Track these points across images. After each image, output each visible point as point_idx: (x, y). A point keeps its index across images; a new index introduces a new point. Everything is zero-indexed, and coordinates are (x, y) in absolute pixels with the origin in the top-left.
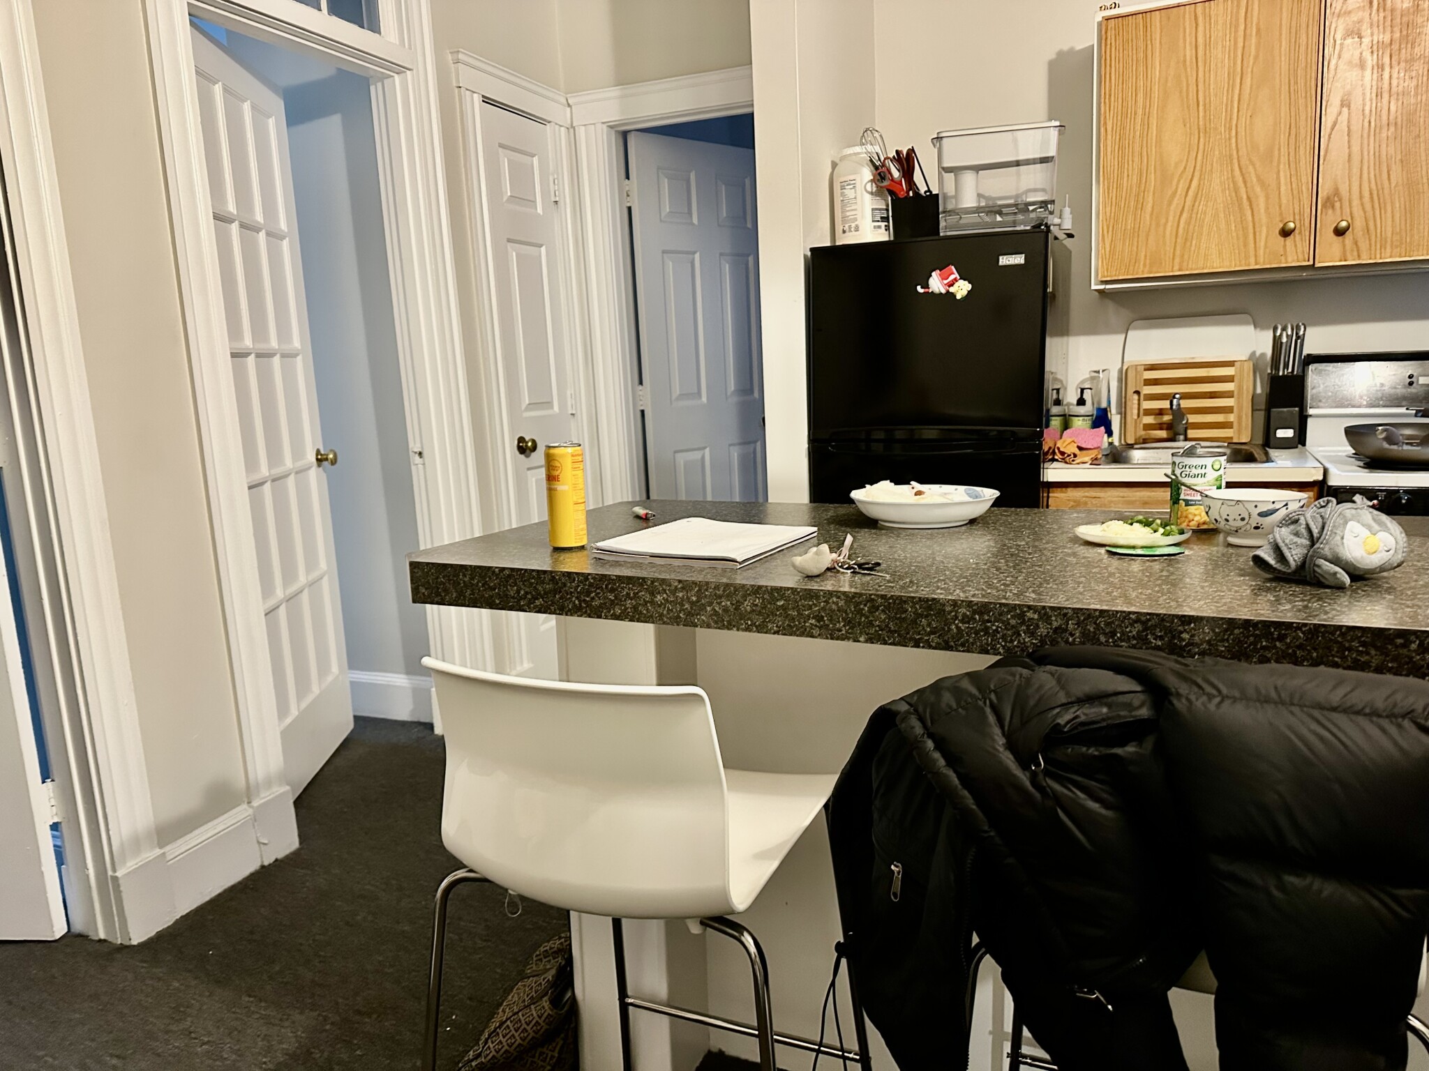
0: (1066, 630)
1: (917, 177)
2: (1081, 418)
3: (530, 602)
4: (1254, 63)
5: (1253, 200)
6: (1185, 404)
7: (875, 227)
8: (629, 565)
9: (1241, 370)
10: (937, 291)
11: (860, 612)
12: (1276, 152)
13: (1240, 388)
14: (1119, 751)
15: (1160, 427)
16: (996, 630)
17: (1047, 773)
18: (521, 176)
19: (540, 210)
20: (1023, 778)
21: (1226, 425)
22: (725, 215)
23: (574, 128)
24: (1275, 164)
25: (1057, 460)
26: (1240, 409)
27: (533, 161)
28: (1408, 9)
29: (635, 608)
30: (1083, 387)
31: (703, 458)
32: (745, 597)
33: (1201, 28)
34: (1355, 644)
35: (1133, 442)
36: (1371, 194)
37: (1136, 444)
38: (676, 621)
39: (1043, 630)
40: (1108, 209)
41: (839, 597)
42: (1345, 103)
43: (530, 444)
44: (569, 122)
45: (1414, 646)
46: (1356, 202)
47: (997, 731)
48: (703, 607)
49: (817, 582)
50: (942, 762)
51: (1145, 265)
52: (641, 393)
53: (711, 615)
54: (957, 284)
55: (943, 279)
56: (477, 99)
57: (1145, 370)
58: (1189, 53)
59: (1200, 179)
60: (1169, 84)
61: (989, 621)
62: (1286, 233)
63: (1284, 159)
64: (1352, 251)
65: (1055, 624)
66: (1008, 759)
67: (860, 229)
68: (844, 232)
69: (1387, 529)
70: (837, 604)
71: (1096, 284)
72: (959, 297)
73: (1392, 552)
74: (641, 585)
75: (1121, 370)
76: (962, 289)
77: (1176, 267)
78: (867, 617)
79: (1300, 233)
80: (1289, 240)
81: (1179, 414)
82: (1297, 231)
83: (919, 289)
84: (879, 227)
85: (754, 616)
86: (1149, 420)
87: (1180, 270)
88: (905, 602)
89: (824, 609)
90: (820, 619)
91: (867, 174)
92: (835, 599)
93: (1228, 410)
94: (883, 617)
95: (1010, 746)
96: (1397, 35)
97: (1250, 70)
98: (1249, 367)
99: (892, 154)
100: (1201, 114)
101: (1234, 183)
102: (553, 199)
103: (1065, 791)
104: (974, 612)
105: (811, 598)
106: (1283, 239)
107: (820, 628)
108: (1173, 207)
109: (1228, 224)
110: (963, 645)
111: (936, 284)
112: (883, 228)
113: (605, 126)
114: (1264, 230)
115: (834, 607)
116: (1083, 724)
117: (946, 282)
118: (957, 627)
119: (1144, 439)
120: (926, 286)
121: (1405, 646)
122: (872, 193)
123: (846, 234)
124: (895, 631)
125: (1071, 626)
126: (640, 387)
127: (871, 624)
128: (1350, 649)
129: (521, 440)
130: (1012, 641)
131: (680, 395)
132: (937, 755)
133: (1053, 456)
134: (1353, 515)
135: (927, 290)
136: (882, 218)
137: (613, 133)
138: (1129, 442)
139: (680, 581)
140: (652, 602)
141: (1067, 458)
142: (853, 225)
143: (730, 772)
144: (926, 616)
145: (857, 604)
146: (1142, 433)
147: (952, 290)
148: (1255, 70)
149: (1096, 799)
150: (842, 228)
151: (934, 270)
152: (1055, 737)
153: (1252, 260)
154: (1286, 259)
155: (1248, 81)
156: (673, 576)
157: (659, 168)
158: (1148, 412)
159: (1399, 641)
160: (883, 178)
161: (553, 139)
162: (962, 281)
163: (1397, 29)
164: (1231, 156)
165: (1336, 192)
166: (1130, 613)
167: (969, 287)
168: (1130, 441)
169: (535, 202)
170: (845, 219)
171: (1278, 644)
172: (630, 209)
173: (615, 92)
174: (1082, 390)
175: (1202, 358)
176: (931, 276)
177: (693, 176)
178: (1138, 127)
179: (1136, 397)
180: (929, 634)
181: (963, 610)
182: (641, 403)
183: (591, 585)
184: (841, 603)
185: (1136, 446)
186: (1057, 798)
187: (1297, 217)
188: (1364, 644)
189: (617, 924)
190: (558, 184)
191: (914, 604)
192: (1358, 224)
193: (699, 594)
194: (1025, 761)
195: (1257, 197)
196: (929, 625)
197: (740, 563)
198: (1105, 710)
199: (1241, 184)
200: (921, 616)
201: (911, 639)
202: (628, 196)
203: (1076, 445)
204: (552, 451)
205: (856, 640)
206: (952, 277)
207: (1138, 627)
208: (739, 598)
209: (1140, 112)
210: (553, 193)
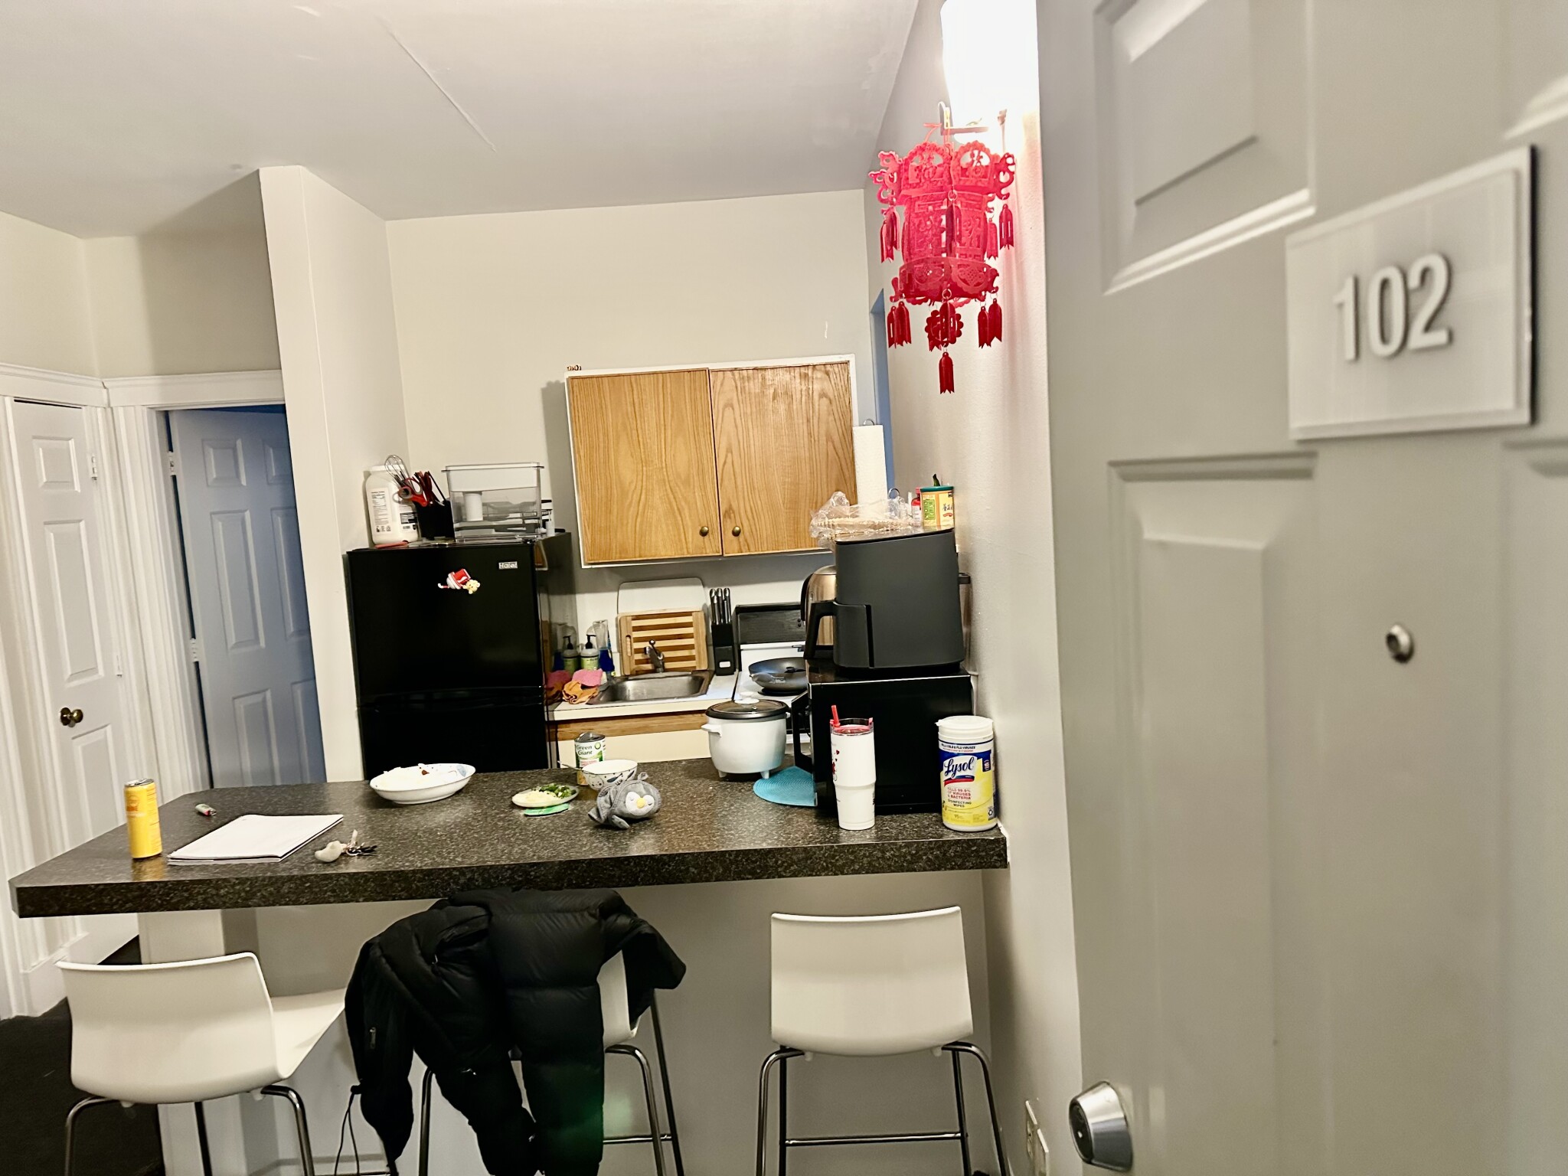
0: (474, 879)
1: (435, 490)
2: (589, 659)
3: (122, 906)
4: (671, 420)
5: (681, 510)
6: (658, 644)
7: (404, 528)
8: (197, 869)
9: (697, 619)
10: (453, 587)
11: (358, 884)
12: (692, 480)
13: (697, 631)
14: (470, 948)
15: (647, 661)
16: (437, 884)
17: (438, 964)
18: (57, 461)
19: (77, 488)
20: (428, 969)
21: (691, 658)
22: (274, 474)
23: (112, 408)
24: (692, 487)
25: (564, 701)
26: (699, 646)
27: (68, 445)
28: (758, 393)
29: (205, 900)
30: (589, 634)
31: (264, 701)
32: (283, 884)
33: (635, 392)
34: (608, 866)
35: (629, 674)
36: (751, 509)
37: (631, 675)
38: (236, 905)
39: (462, 881)
40: (587, 512)
41: (345, 877)
42: (729, 450)
43: (75, 715)
44: (106, 401)
45: (632, 864)
46: (743, 514)
47: (416, 947)
48: (254, 894)
49: (332, 867)
50: (389, 969)
51: (616, 553)
52: (194, 646)
53: (260, 899)
54: (468, 583)
55: (457, 580)
56: (9, 401)
57: (633, 620)
58: (630, 409)
59: (646, 495)
60: (619, 428)
61: (433, 879)
62: (704, 534)
63: (697, 484)
64: (744, 546)
65: (468, 877)
66: (421, 961)
67: (391, 529)
68: (378, 531)
69: (649, 793)
70: (343, 880)
71: (585, 565)
72: (471, 592)
73: (653, 805)
74: (208, 884)
75: (617, 619)
76: (473, 586)
77: (637, 555)
78: (363, 886)
79: (712, 533)
80: (706, 537)
81: (656, 652)
82: (710, 532)
83: (439, 585)
84: (408, 527)
85: (290, 895)
86: (639, 656)
87: (640, 557)
88: (385, 875)
89: (336, 885)
90: (333, 891)
91: (394, 487)
92: (342, 878)
93: (691, 647)
94: (373, 885)
95: (423, 955)
96: (754, 410)
97: (669, 424)
98: (701, 616)
99: (412, 475)
100: (642, 450)
101: (669, 499)
102: (92, 475)
103: (447, 971)
104: (425, 875)
105: (327, 879)
106: (702, 537)
107: (334, 896)
108: (630, 513)
109: (667, 525)
110: (419, 895)
111: (452, 582)
112: (412, 527)
113: (145, 409)
114: (690, 530)
115: (342, 883)
116: (455, 937)
117: (459, 581)
118: (417, 886)
119: (637, 671)
120: (445, 583)
121: (628, 864)
122: (399, 502)
123: (381, 533)
124: (381, 893)
125: (476, 877)
126: (193, 640)
127: (366, 890)
128: (606, 869)
129: (65, 711)
130: (446, 889)
131: (236, 644)
132: (387, 966)
133: (558, 698)
134: (632, 788)
135: (446, 587)
136: (409, 520)
137: (154, 414)
138: (626, 674)
139: (237, 879)
140: (217, 895)
141: (573, 699)
142: (385, 526)
143: (275, 999)
144: (398, 882)
145: (356, 879)
146: (634, 666)
147: (465, 587)
148: (673, 424)
149: (462, 973)
150: (376, 528)
151: (450, 572)
152: (442, 947)
153: (685, 551)
154: (706, 550)
155: (669, 432)
156: (231, 876)
157: (203, 440)
158: (637, 651)
159: (626, 863)
160: (406, 491)
161: (91, 420)
162: (472, 580)
163: (753, 406)
164: (664, 480)
165: (730, 507)
166: (505, 865)
167: (478, 585)
168: (628, 673)
169: (72, 482)
170: (378, 521)
171: (575, 871)
172: (174, 478)
173: (155, 380)
174: (589, 637)
175: (671, 609)
176: (448, 577)
177: (239, 443)
178: (602, 456)
179: (628, 639)
180: (401, 891)
181: (418, 875)
182: (195, 655)
183: (170, 888)
184: (347, 880)
185: (630, 678)
186: (444, 977)
187: (709, 523)
188: (612, 866)
189: (199, 1107)
190: (97, 462)
191: (391, 875)
192: (746, 529)
193: (251, 886)
194: (429, 960)
195: (683, 509)
196: (400, 886)
197: (280, 858)
198: (467, 927)
199: (672, 500)
200: (395, 881)
201: (390, 896)
202: (172, 466)
203: (580, 685)
204: (130, 789)
205: (358, 901)
206: (464, 578)
207: (509, 872)
208: (279, 884)
209: (602, 445)
210: (91, 471)
